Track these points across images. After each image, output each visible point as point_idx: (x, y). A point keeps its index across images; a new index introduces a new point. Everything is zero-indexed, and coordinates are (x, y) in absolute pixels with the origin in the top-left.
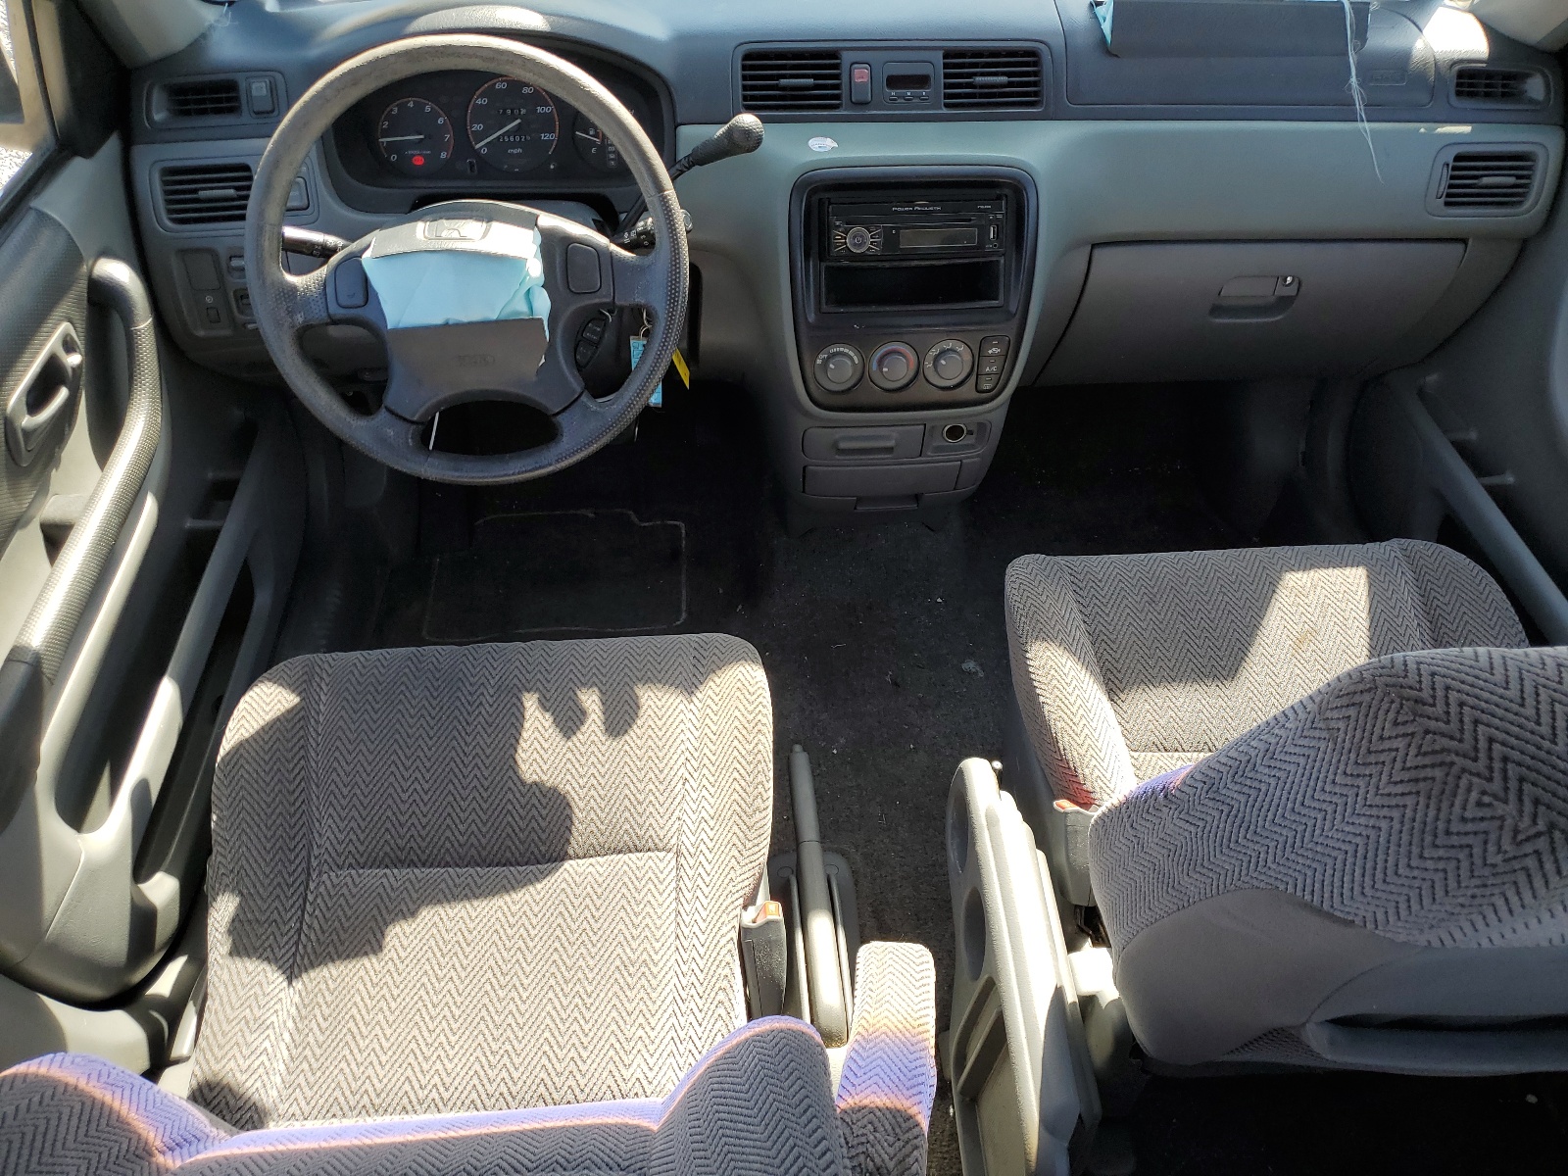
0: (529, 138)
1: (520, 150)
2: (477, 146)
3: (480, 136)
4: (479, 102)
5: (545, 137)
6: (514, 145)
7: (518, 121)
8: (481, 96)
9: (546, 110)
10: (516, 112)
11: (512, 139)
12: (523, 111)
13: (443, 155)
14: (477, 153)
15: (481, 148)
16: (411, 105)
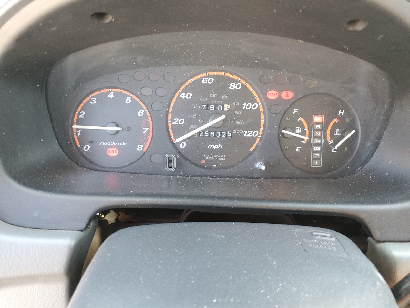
0: (230, 134)
1: (220, 146)
2: (178, 141)
3: (180, 131)
4: (183, 96)
5: (248, 134)
6: (215, 140)
7: (223, 117)
8: (186, 91)
9: (252, 106)
10: (220, 108)
11: (212, 134)
12: (227, 107)
13: (140, 148)
14: (175, 146)
15: (180, 143)
16: (111, 95)
